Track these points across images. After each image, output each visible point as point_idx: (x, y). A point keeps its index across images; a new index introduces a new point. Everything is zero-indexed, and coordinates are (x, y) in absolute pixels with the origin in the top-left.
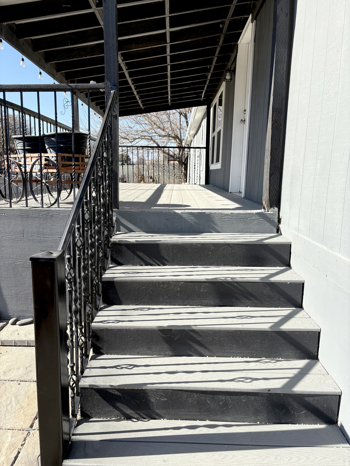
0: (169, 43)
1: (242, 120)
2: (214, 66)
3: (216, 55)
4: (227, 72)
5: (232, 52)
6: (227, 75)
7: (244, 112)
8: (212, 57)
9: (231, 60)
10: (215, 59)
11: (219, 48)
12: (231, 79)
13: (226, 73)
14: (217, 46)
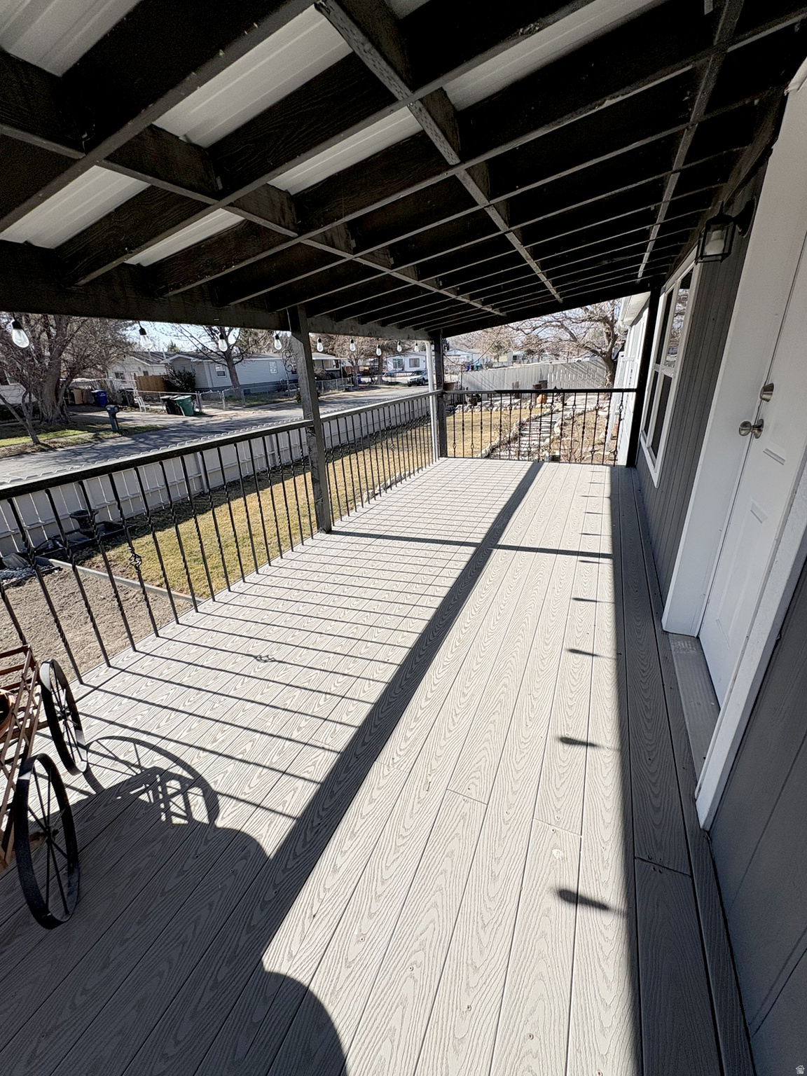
0: (457, 165)
1: (745, 424)
2: (668, 204)
3: (674, 168)
4: (713, 227)
5: (748, 140)
6: (713, 237)
7: (764, 396)
8: (661, 176)
9: (739, 173)
10: (672, 181)
11: (690, 136)
12: (724, 255)
13: (708, 229)
14: (684, 126)
